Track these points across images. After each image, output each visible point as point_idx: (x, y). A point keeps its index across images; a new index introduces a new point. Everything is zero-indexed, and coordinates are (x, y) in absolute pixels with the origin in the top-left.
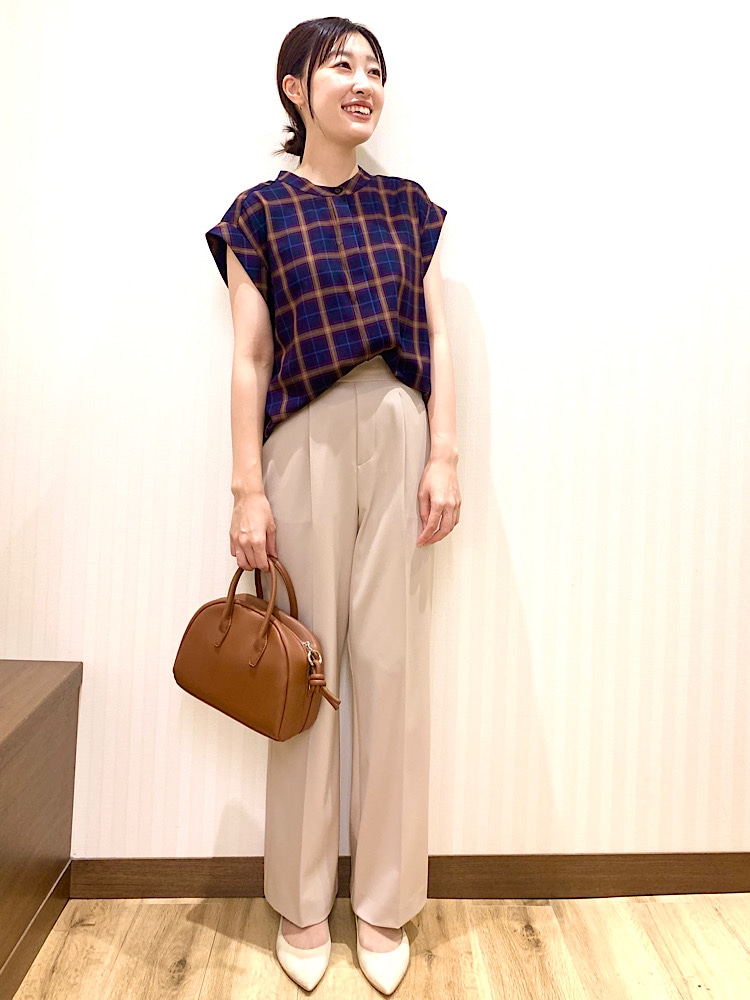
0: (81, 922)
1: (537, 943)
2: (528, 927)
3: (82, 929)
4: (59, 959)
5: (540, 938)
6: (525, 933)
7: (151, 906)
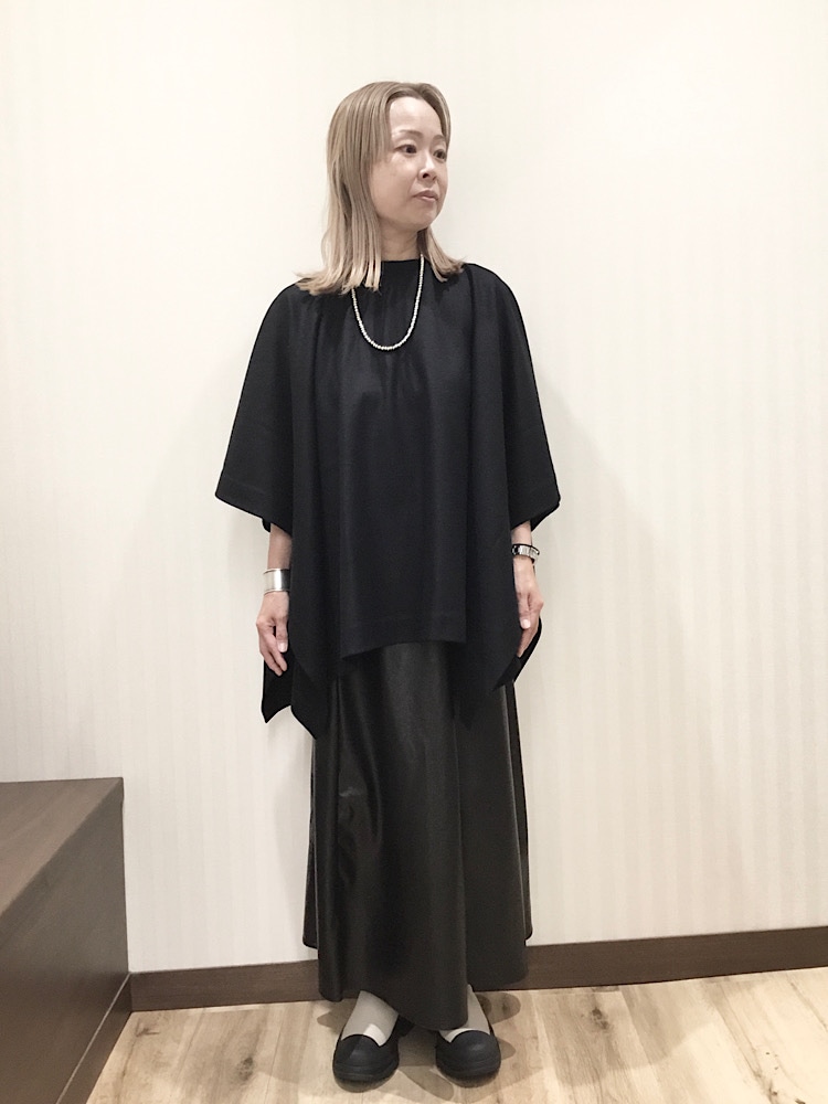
0: (146, 1031)
1: (605, 1026)
2: (597, 1012)
3: (146, 1037)
4: (128, 1065)
5: (608, 1020)
6: (592, 1017)
7: (214, 1013)
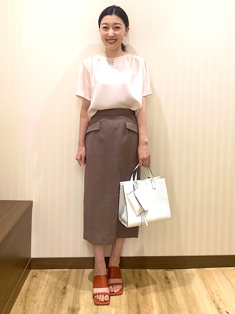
0: (35, 276)
1: (169, 282)
3: (35, 278)
4: (30, 287)
6: (165, 279)
7: (55, 271)
